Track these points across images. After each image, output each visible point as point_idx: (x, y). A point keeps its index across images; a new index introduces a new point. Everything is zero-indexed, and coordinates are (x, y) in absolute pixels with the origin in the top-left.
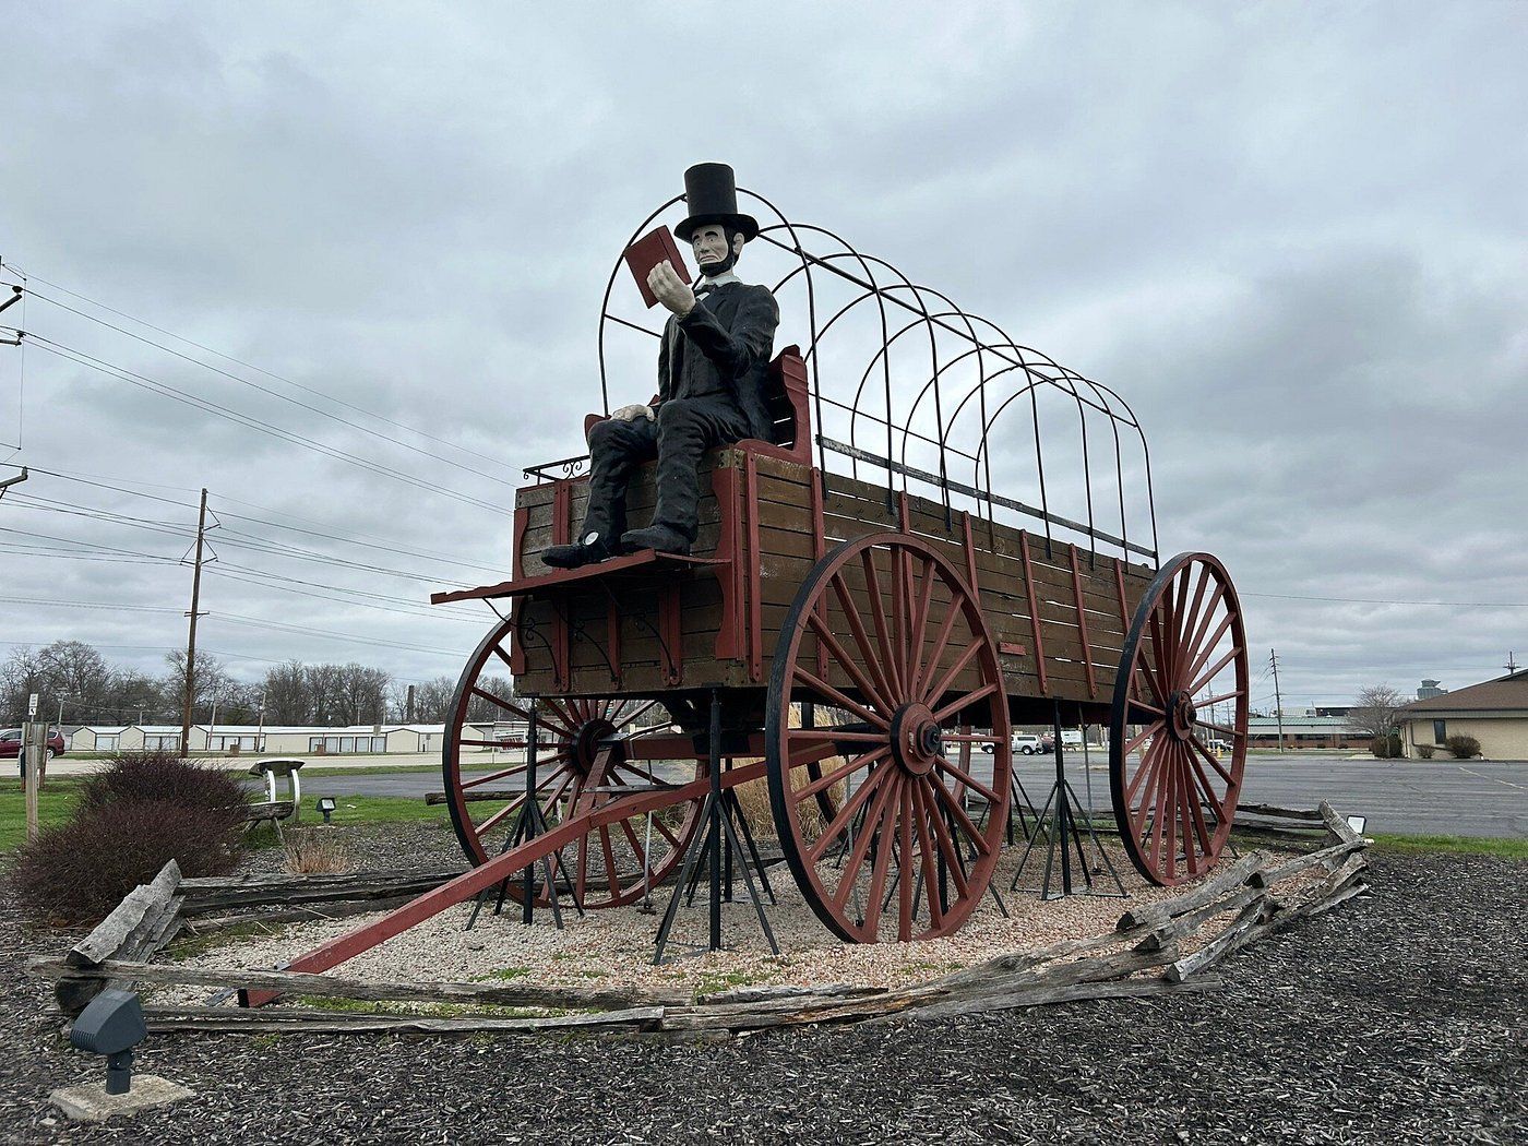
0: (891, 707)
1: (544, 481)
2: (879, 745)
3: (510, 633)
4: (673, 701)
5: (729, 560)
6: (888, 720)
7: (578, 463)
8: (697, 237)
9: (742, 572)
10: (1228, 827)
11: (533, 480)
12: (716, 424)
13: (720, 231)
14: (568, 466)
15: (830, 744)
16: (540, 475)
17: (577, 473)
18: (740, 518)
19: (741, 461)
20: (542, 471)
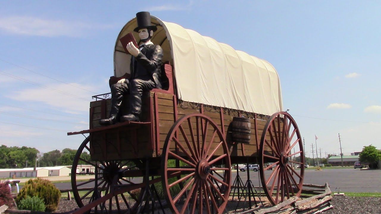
0: (197, 161)
1: (98, 100)
2: (193, 171)
3: (89, 142)
4: (136, 161)
5: (150, 122)
6: (195, 164)
7: (108, 95)
8: (140, 32)
9: (154, 126)
10: (300, 191)
11: (95, 99)
12: (146, 85)
13: (146, 30)
14: (105, 95)
15: (180, 172)
16: (97, 98)
17: (107, 98)
18: (153, 110)
19: (153, 95)
20: (97, 97)
